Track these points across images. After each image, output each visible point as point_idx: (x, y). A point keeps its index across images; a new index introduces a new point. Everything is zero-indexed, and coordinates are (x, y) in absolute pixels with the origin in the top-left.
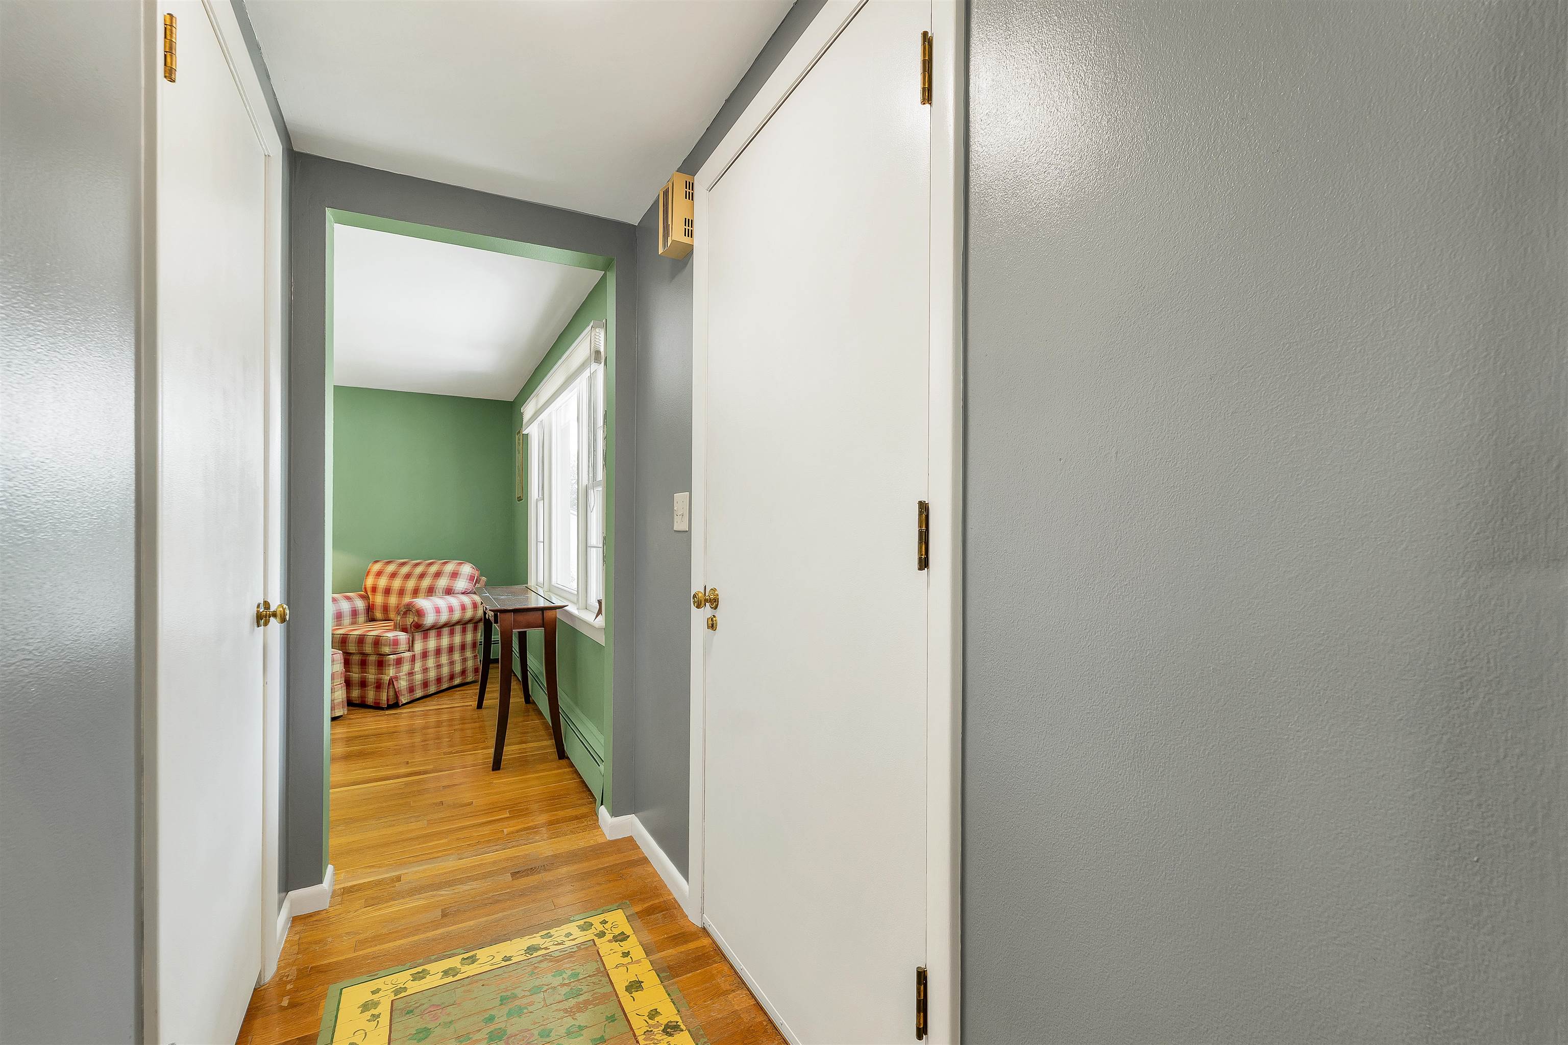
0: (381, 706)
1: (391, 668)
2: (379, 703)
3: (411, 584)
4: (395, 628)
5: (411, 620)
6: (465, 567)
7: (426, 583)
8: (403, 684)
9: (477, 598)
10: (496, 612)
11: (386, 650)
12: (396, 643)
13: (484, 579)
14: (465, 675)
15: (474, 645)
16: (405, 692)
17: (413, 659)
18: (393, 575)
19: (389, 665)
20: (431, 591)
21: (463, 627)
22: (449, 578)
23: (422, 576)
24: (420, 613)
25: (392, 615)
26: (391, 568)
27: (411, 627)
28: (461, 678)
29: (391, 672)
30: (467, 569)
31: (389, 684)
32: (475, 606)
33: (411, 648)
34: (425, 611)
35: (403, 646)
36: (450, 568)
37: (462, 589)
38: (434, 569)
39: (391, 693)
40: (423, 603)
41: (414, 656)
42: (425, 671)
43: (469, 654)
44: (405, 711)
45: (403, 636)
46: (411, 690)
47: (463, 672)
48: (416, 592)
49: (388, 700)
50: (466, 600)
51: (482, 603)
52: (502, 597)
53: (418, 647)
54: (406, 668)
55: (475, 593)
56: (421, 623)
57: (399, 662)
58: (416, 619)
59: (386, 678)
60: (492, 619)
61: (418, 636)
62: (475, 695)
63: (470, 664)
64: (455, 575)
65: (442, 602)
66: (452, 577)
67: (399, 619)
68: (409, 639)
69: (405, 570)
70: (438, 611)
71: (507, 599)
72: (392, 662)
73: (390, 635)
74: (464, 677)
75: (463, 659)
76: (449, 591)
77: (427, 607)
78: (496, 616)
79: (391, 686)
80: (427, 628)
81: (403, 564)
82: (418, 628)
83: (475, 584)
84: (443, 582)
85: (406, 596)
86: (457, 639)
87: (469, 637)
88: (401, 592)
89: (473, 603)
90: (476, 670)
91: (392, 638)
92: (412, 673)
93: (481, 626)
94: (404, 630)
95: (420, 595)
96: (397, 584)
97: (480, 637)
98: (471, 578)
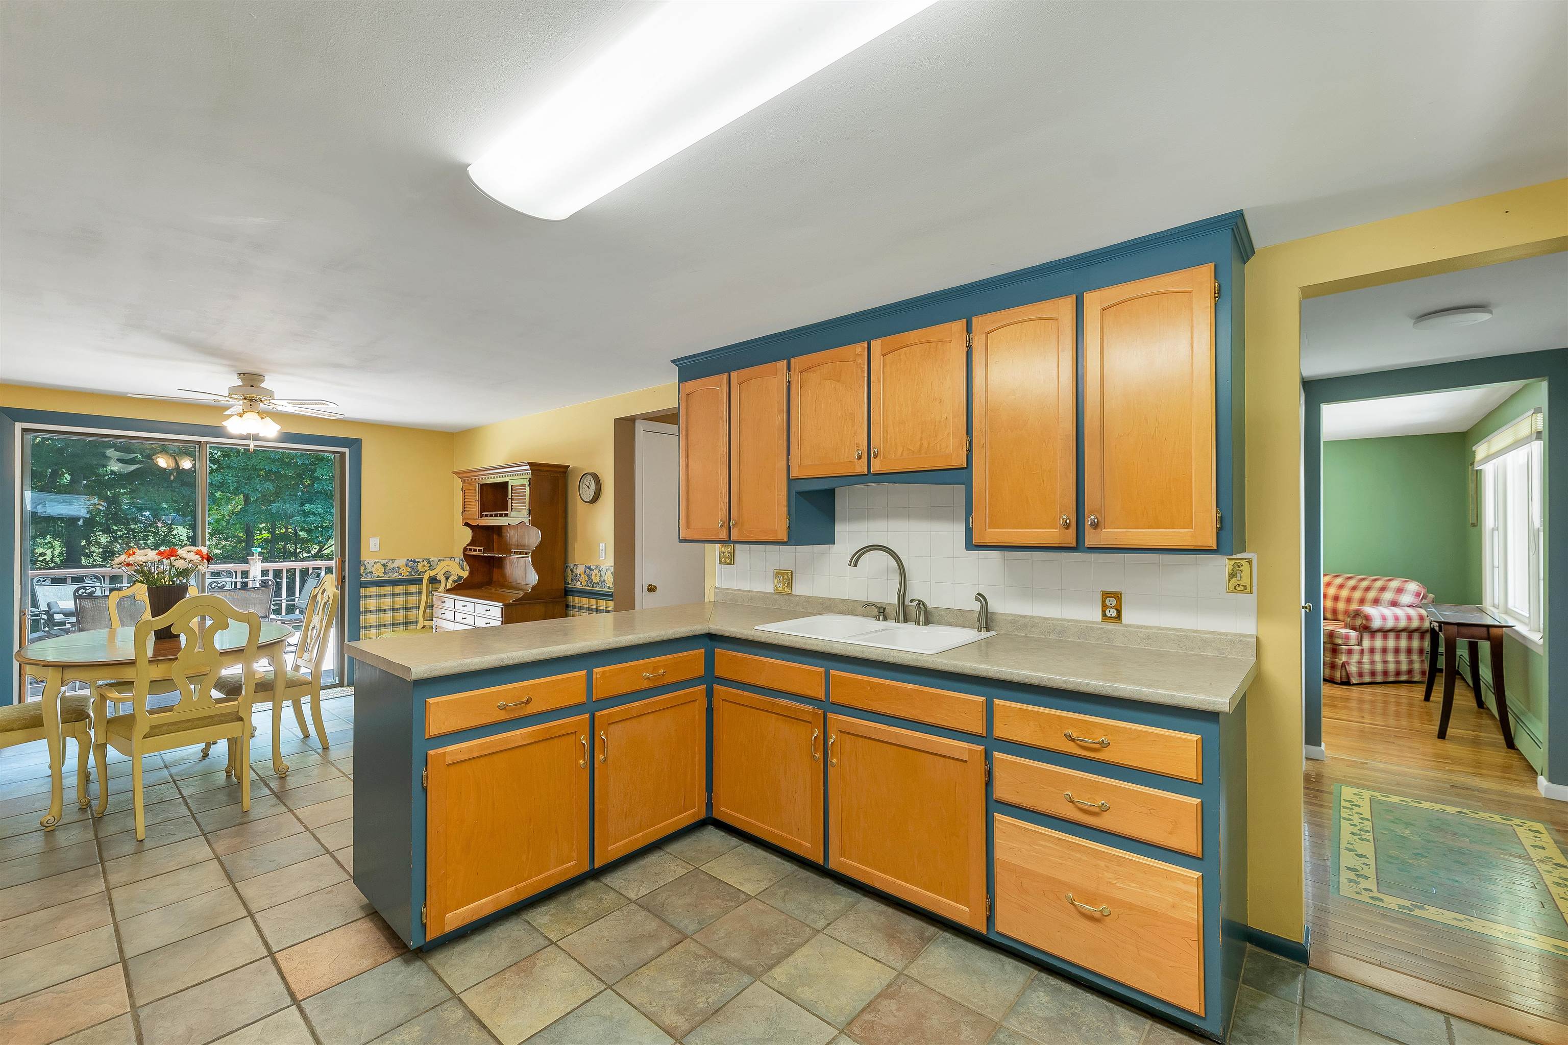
0: (1335, 681)
1: (1343, 655)
2: (1333, 679)
3: (1357, 595)
4: (1346, 627)
5: (1360, 623)
6: (1410, 584)
7: (1371, 595)
8: (1353, 669)
9: (1423, 612)
10: (1440, 623)
11: (1340, 641)
12: (1347, 637)
13: (1431, 596)
14: (1411, 674)
15: (1421, 651)
16: (1355, 675)
17: (1362, 652)
18: (1341, 587)
19: (1342, 653)
20: (1376, 602)
21: (1409, 635)
22: (1395, 593)
23: (1368, 589)
24: (1367, 618)
25: (1341, 617)
26: (1339, 581)
27: (1360, 627)
28: (1407, 676)
29: (1344, 658)
30: (1413, 586)
31: (1342, 666)
32: (1421, 618)
33: (1360, 643)
34: (1372, 617)
35: (1353, 641)
36: (1395, 584)
37: (1407, 603)
38: (1379, 584)
39: (1344, 673)
40: (1368, 610)
41: (1363, 650)
42: (1372, 663)
43: (1415, 657)
44: (1356, 689)
45: (1353, 634)
46: (1361, 675)
47: (1410, 672)
48: (1362, 601)
49: (1341, 678)
50: (1412, 612)
51: (1428, 617)
52: (1447, 613)
53: (1366, 643)
54: (1355, 657)
55: (1421, 607)
56: (1369, 625)
57: (1350, 652)
58: (1364, 622)
59: (1339, 662)
60: (1437, 629)
61: (1366, 636)
62: (1423, 691)
63: (1417, 666)
64: (1400, 591)
65: (1389, 612)
66: (1397, 592)
67: (1349, 620)
68: (1358, 636)
69: (1352, 583)
70: (1384, 618)
71: (1453, 614)
72: (1344, 651)
73: (1343, 631)
74: (1411, 676)
75: (1409, 661)
76: (1394, 604)
77: (1374, 614)
78: (1440, 627)
79: (1344, 668)
80: (1374, 630)
81: (1350, 578)
82: (1366, 629)
83: (1422, 599)
84: (1388, 596)
85: (1353, 603)
86: (1403, 643)
87: (1416, 644)
88: (1349, 600)
89: (1419, 616)
90: (1423, 673)
91: (1344, 633)
92: (1361, 662)
93: (1428, 636)
94: (1354, 629)
95: (1366, 604)
96: (1344, 593)
97: (1427, 644)
98: (1418, 595)
